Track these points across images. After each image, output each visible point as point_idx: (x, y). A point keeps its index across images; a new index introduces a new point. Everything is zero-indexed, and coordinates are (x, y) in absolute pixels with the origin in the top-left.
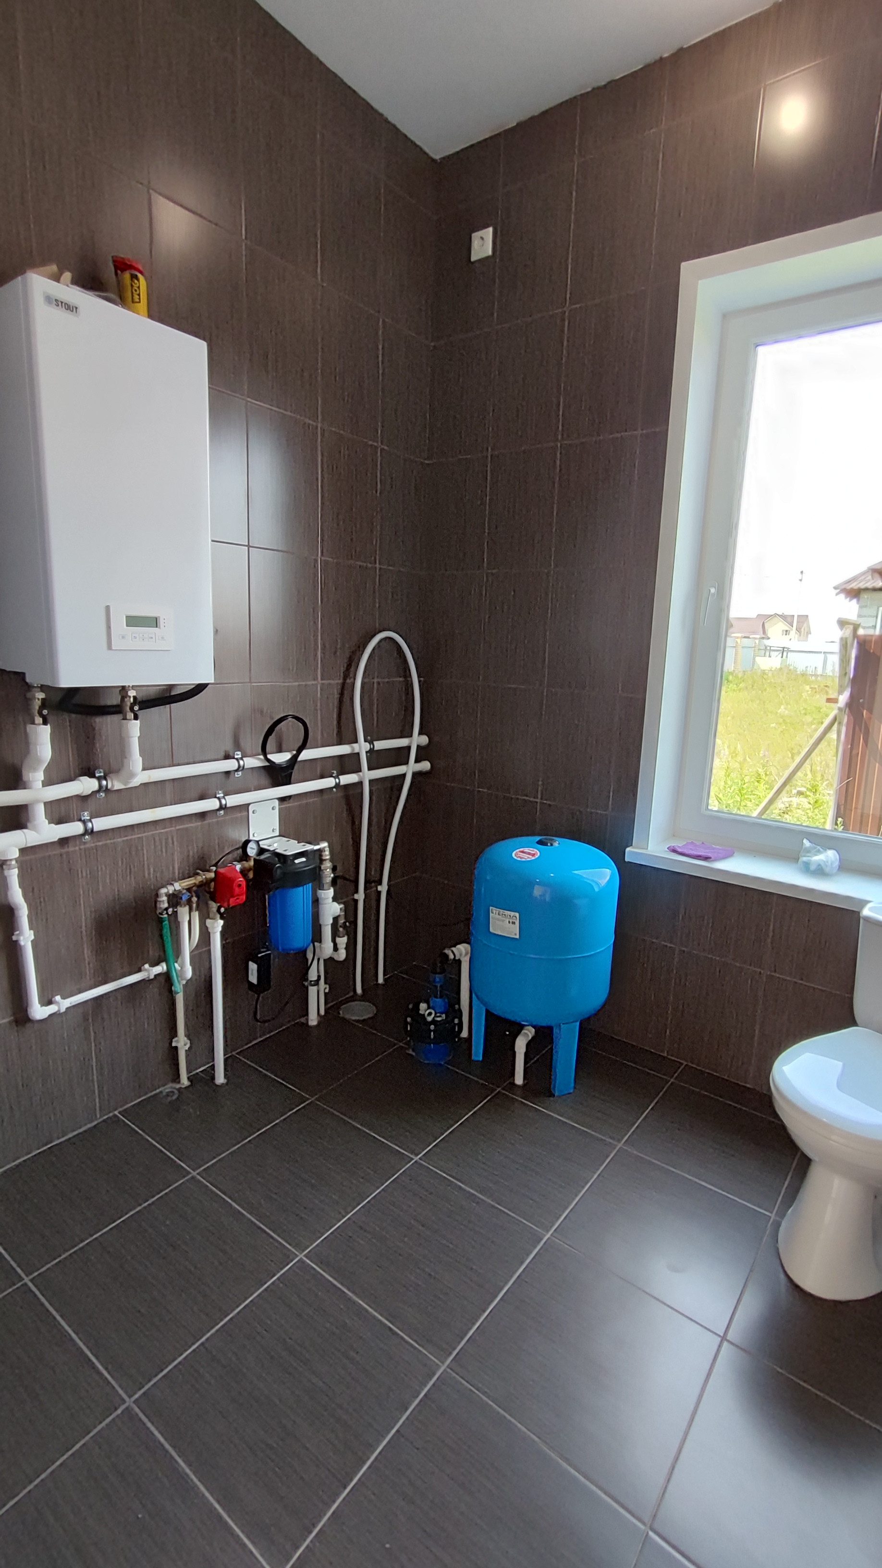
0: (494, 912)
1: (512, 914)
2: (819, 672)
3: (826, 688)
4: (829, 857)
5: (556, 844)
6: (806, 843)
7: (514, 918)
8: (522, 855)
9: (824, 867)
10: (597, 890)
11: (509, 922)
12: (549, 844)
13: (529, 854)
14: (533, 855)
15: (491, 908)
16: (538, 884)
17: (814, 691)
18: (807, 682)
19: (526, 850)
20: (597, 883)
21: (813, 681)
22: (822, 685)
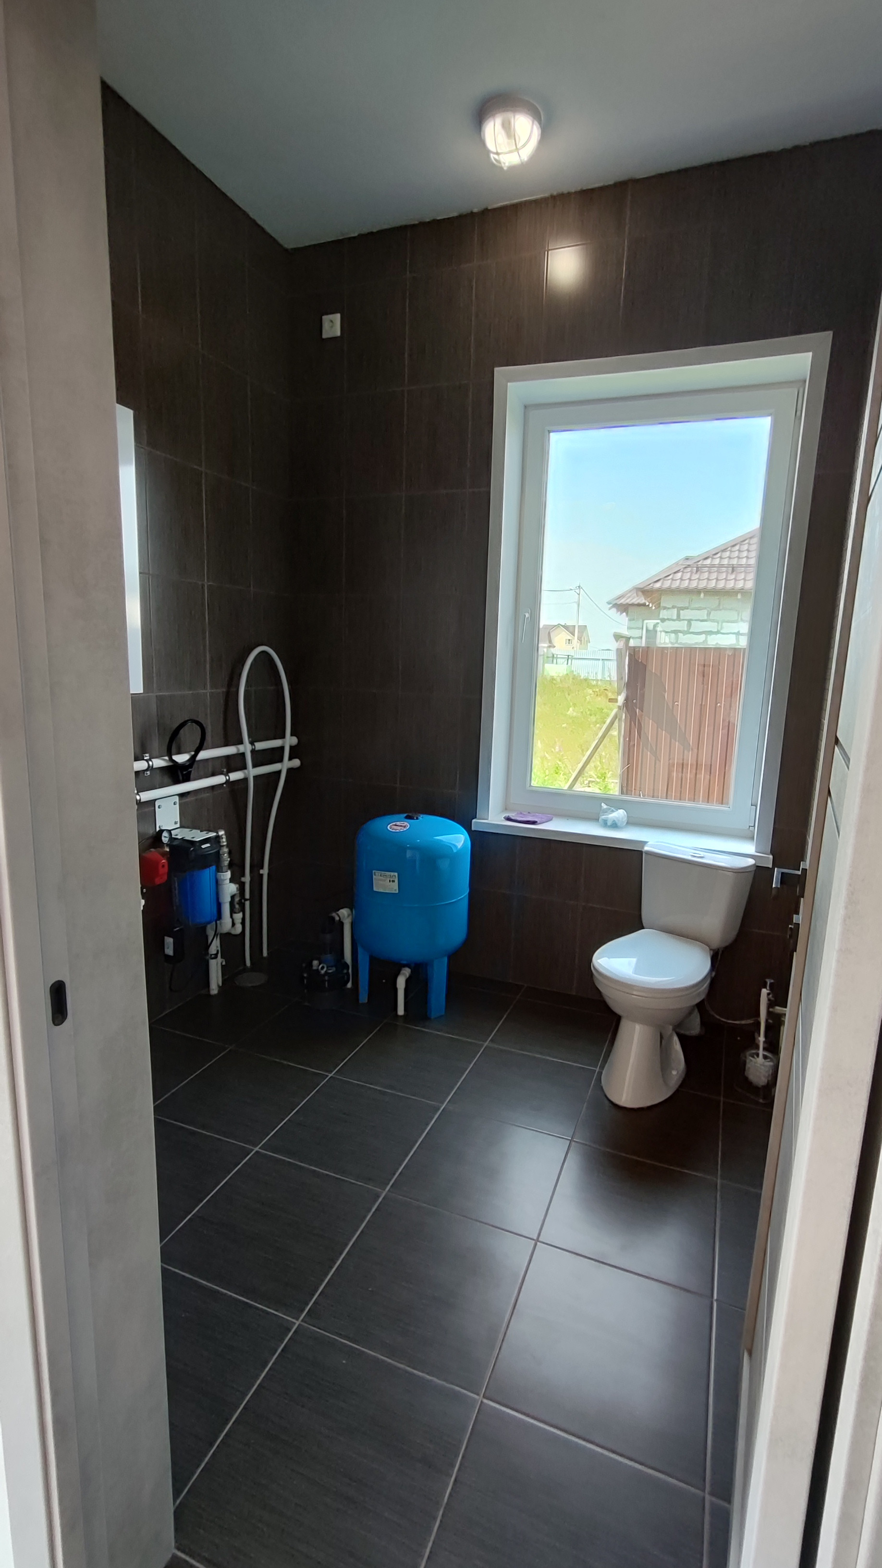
0: (377, 874)
1: (392, 874)
2: (599, 677)
3: (606, 691)
4: (620, 814)
5: (420, 818)
6: (604, 806)
7: (394, 877)
8: (396, 827)
9: (617, 821)
10: (455, 851)
11: (390, 881)
12: (415, 818)
13: (401, 826)
14: (405, 827)
15: (373, 871)
16: (410, 848)
17: (596, 694)
18: (590, 686)
19: (398, 823)
20: (455, 846)
21: (594, 686)
22: (602, 689)
